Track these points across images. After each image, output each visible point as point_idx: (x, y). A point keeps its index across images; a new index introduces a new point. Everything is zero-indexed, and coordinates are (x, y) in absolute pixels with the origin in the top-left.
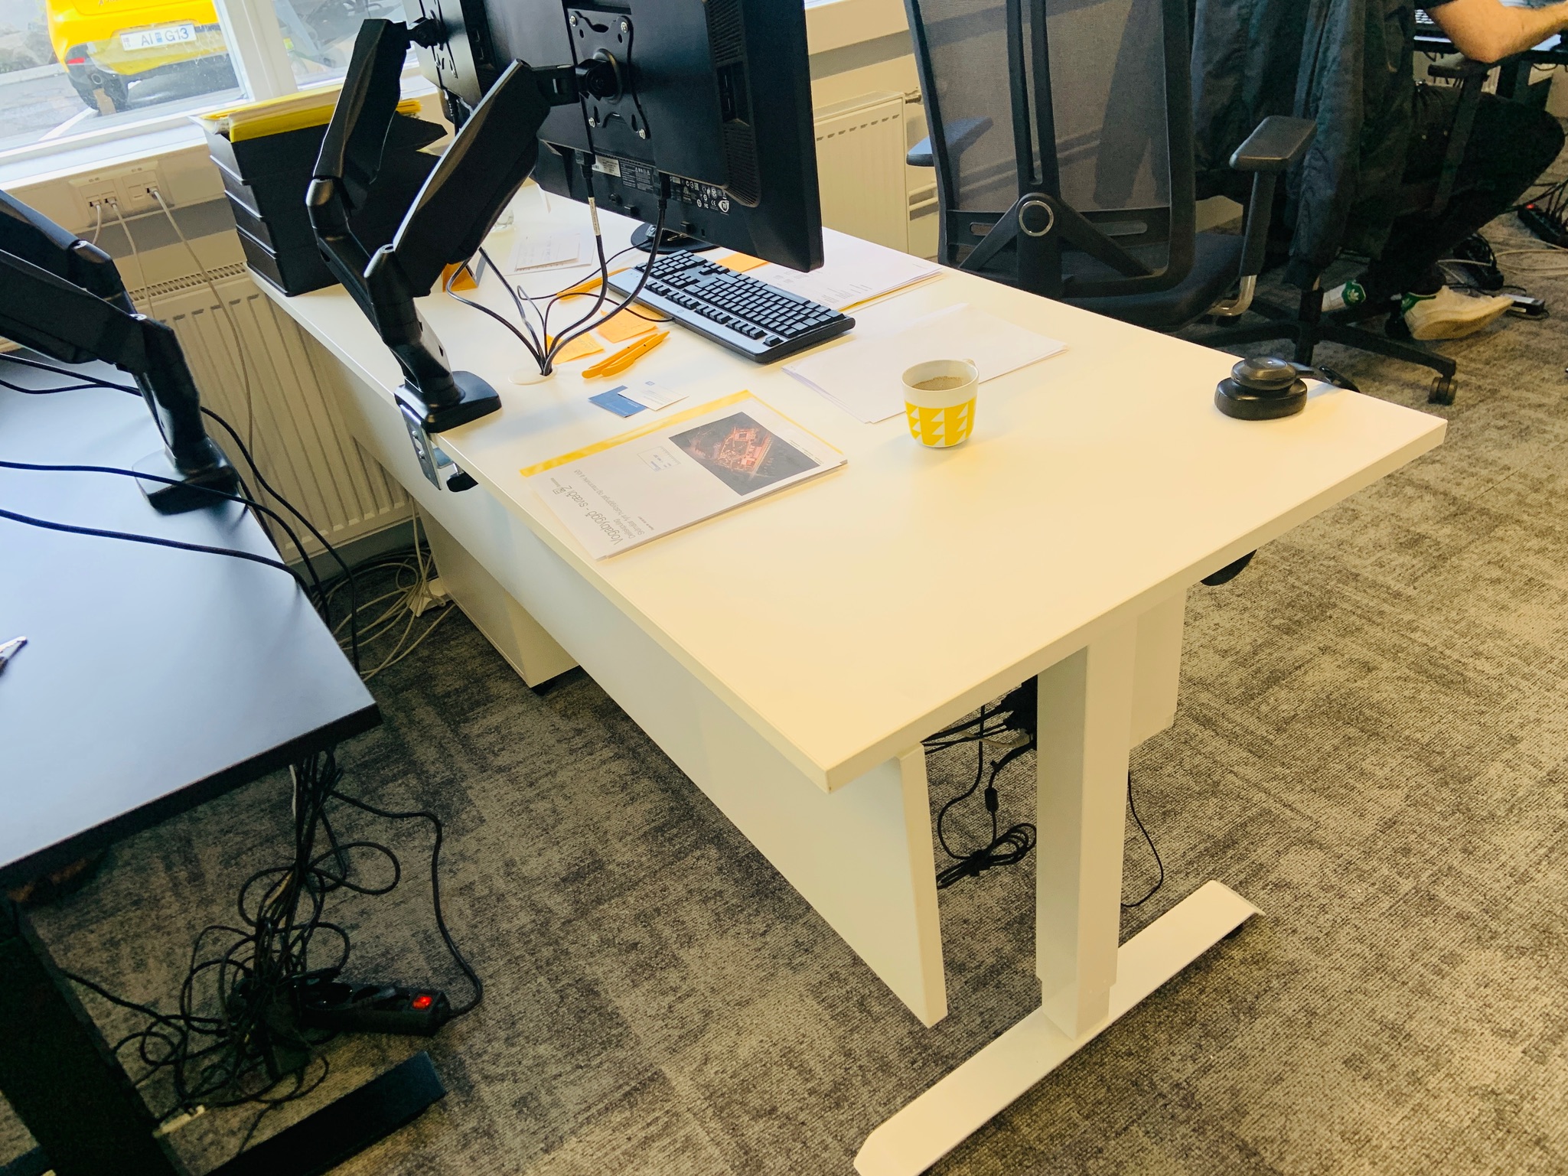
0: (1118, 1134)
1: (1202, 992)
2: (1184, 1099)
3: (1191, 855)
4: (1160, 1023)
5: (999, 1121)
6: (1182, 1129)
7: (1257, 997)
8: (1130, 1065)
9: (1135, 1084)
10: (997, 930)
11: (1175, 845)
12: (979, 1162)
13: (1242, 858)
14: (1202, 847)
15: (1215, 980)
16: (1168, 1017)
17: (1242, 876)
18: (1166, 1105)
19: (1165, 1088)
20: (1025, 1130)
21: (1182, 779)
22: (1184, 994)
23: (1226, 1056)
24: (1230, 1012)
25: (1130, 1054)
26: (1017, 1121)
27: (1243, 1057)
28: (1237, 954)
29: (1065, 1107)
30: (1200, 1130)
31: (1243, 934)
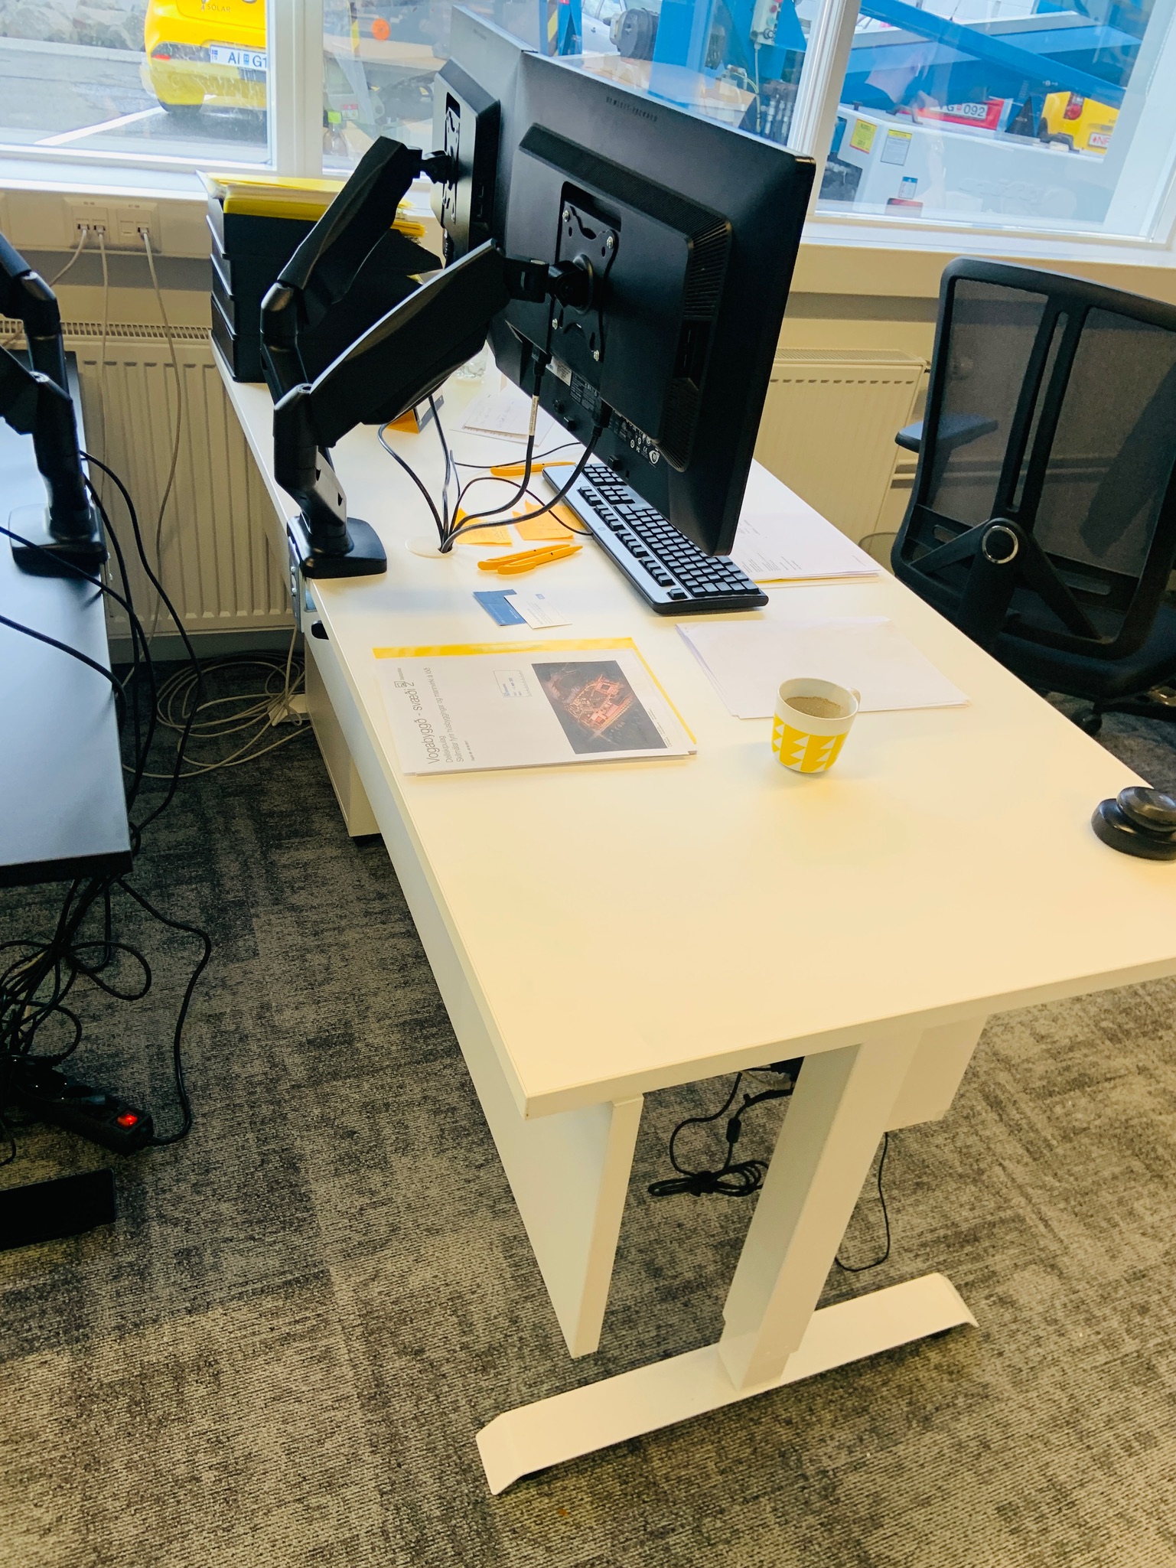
0: (746, 1501)
1: (885, 1384)
2: (825, 1489)
3: (929, 1237)
4: (831, 1401)
5: (634, 1445)
6: (811, 1520)
7: (937, 1409)
8: (784, 1434)
9: (782, 1455)
10: (707, 1245)
11: (916, 1221)
12: (599, 1479)
13: (977, 1258)
14: (942, 1233)
15: (902, 1376)
16: (841, 1397)
17: (971, 1278)
18: (804, 1488)
19: (810, 1470)
20: (656, 1463)
21: (949, 1155)
22: (866, 1380)
23: (886, 1459)
24: (904, 1415)
25: (789, 1422)
26: (652, 1451)
27: (900, 1466)
28: (934, 1357)
29: (704, 1454)
30: (828, 1526)
31: (948, 1338)
